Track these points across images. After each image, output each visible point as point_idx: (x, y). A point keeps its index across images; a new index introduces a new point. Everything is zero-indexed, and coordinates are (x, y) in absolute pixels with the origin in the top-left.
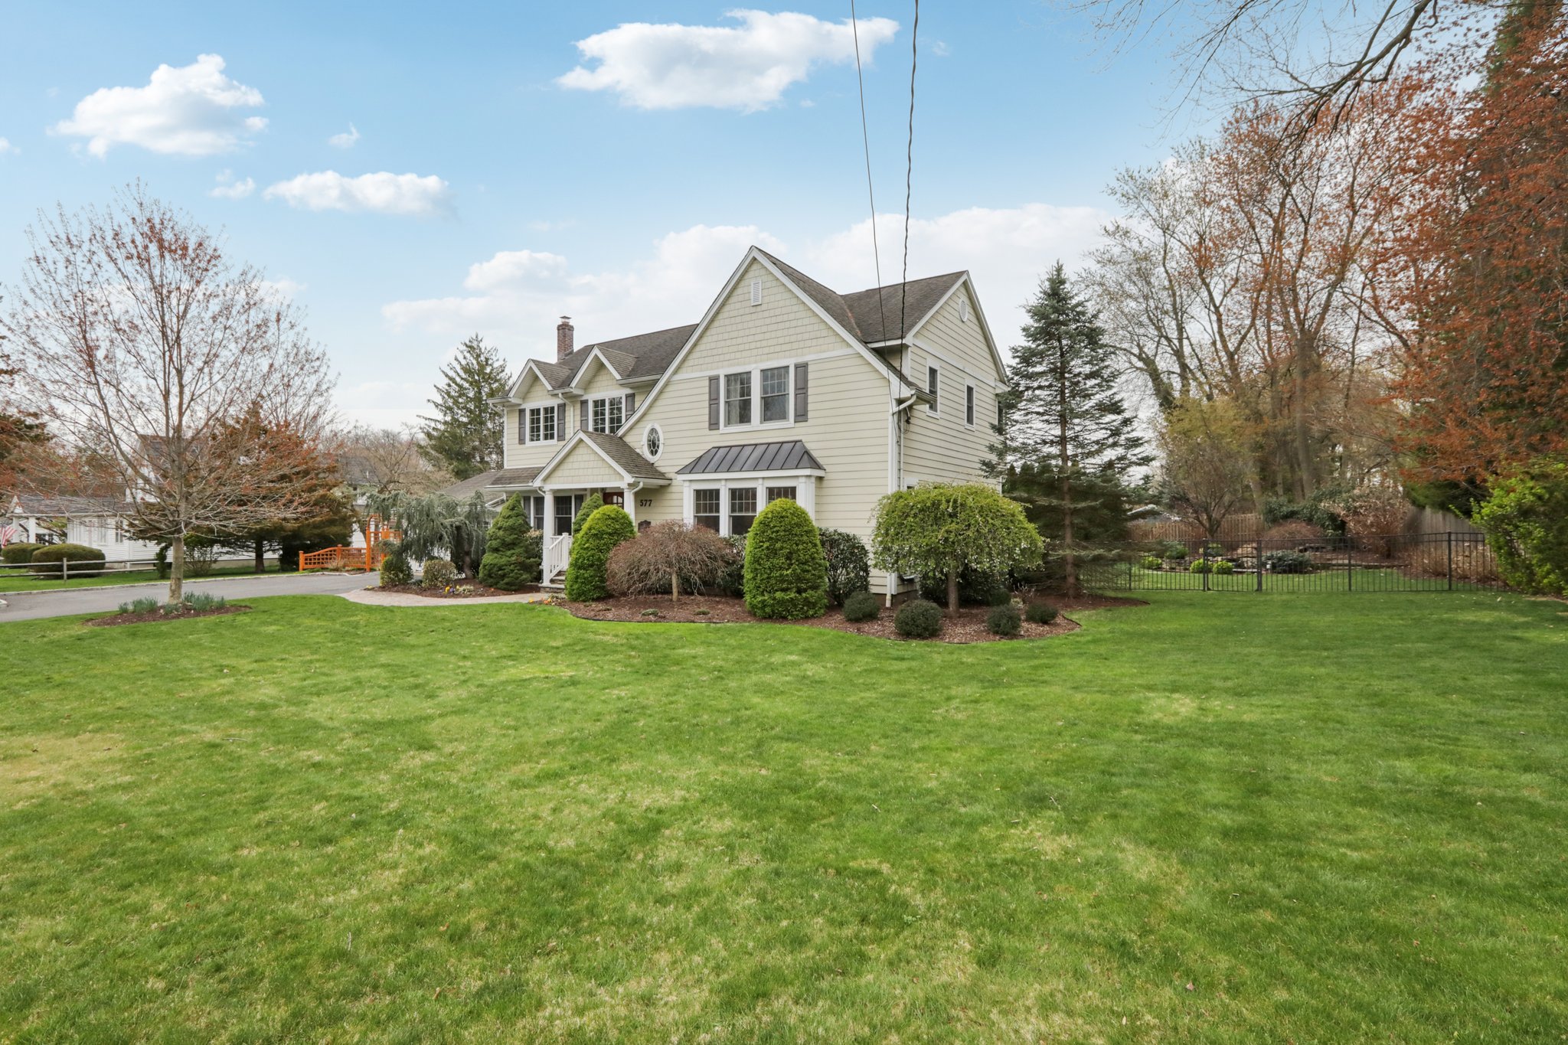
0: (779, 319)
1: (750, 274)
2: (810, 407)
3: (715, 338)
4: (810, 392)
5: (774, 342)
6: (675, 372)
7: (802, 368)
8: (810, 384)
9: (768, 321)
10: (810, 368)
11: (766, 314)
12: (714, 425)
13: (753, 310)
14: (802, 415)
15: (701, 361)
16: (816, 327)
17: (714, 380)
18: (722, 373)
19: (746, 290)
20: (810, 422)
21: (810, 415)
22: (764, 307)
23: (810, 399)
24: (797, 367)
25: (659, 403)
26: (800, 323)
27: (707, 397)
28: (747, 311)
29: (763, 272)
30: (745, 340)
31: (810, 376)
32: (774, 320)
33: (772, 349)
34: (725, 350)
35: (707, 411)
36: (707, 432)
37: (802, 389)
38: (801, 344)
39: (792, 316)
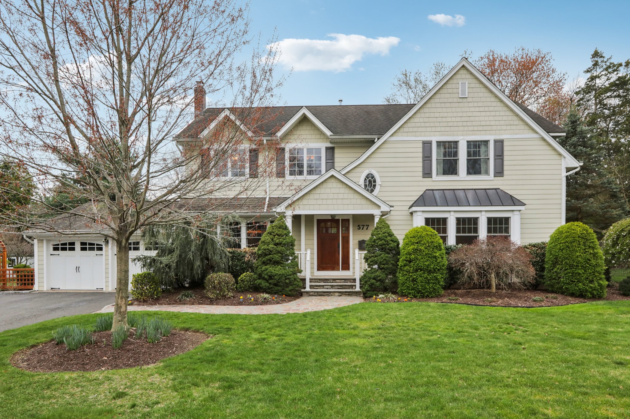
0: (481, 109)
1: (458, 76)
2: (505, 168)
3: (427, 115)
4: (505, 158)
5: (478, 123)
6: (392, 135)
7: (499, 144)
8: (505, 153)
9: (472, 109)
10: (505, 143)
11: (471, 105)
12: (427, 174)
13: (461, 100)
14: (499, 173)
15: (416, 130)
16: (510, 118)
17: (427, 145)
18: (434, 139)
19: (454, 86)
20: (505, 177)
21: (505, 173)
22: (469, 100)
23: (505, 163)
24: (496, 142)
25: (375, 155)
26: (498, 113)
27: (421, 155)
28: (455, 100)
29: (469, 76)
30: (454, 119)
31: (505, 148)
32: (477, 109)
33: (476, 128)
34: (437, 124)
35: (421, 164)
36: (421, 179)
37: (500, 156)
38: (499, 128)
39: (491, 109)
